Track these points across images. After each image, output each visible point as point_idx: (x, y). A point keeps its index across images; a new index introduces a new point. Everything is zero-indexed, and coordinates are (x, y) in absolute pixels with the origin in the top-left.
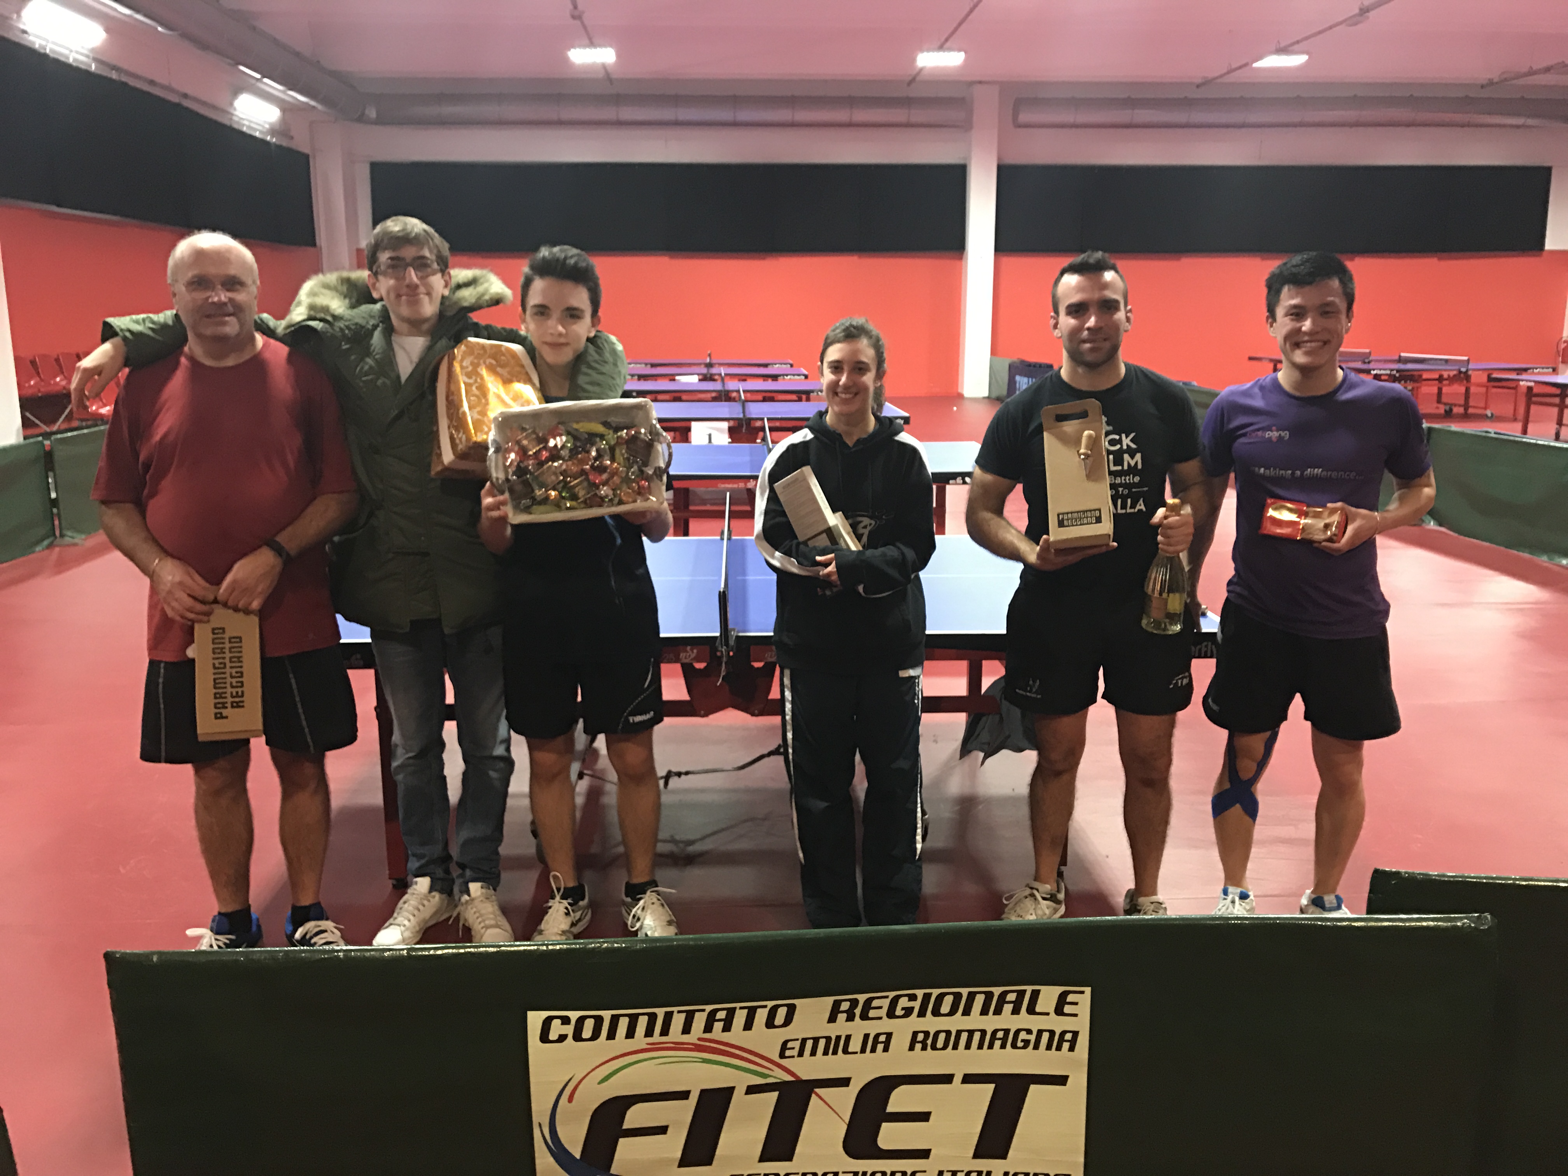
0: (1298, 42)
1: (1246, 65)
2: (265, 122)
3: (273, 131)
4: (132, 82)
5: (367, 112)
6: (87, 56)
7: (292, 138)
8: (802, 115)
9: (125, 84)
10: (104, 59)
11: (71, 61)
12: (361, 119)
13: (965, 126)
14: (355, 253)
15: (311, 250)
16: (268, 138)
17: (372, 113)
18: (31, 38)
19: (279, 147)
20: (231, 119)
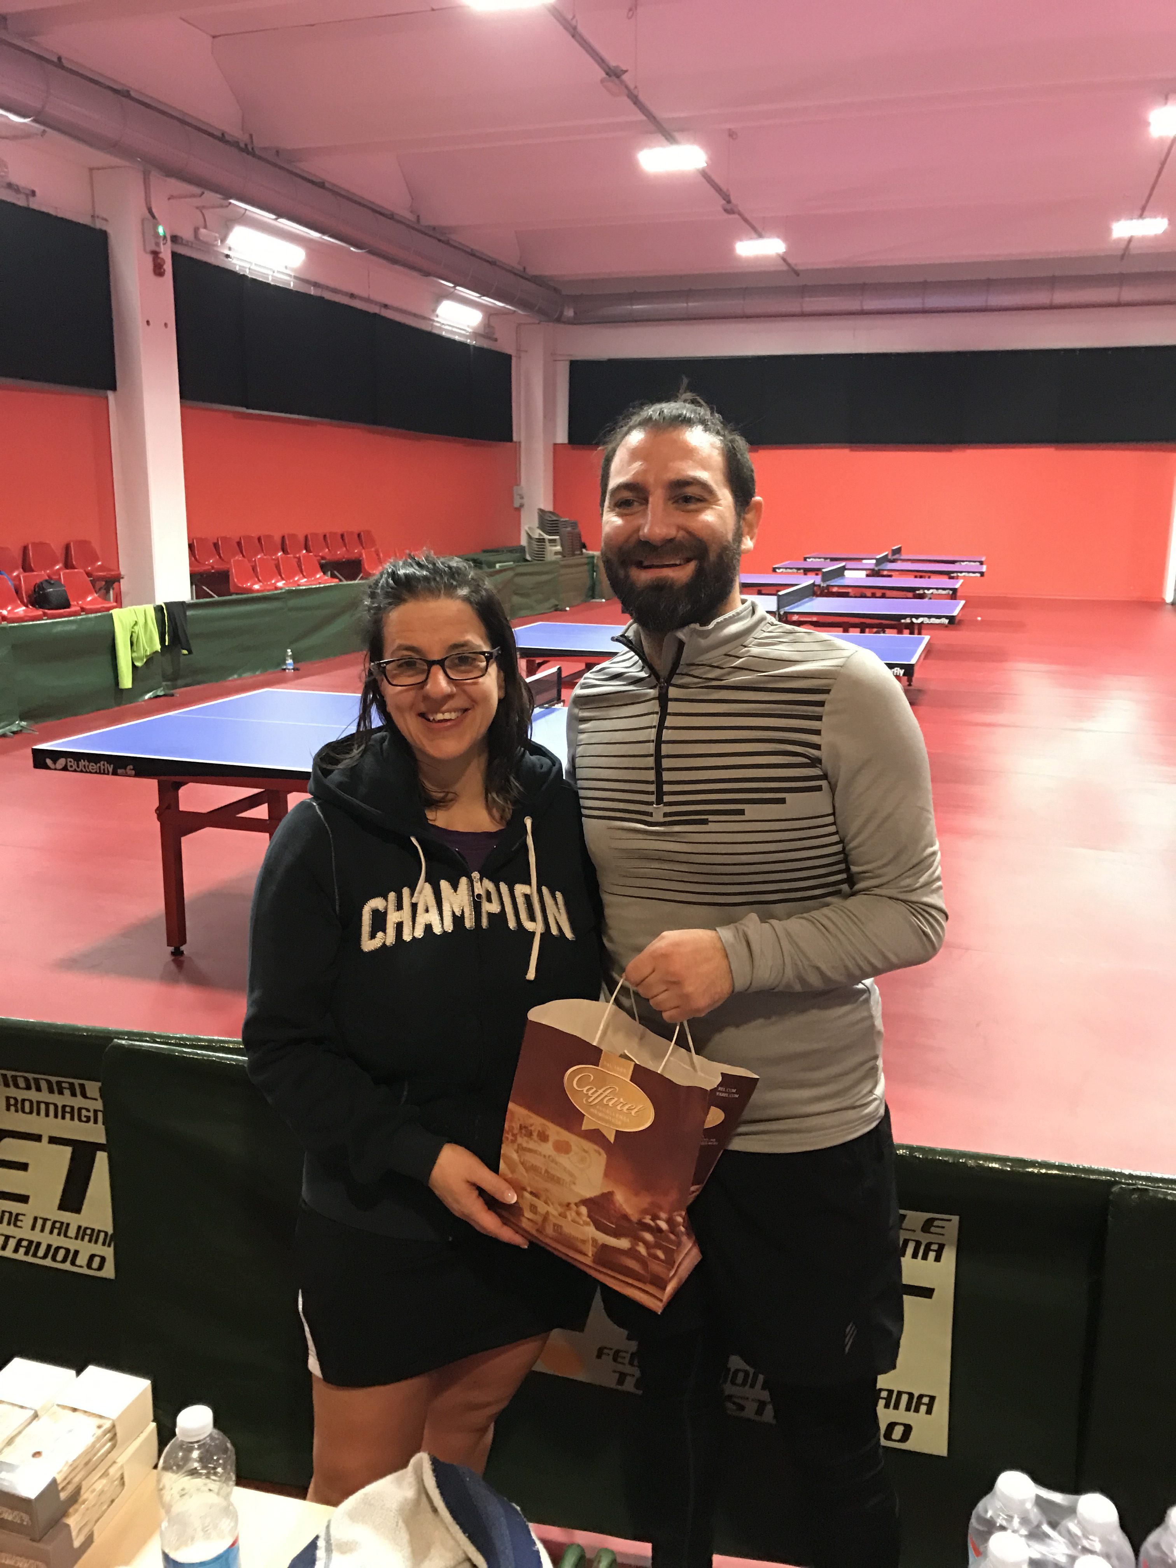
2: (468, 326)
3: (476, 335)
4: (328, 296)
5: (565, 313)
6: (290, 276)
7: (496, 340)
8: (997, 299)
9: (322, 298)
10: (302, 276)
11: (270, 280)
12: (559, 320)
14: (551, 448)
15: (509, 444)
16: (469, 341)
17: (569, 313)
18: (234, 261)
19: (479, 350)
20: (432, 325)
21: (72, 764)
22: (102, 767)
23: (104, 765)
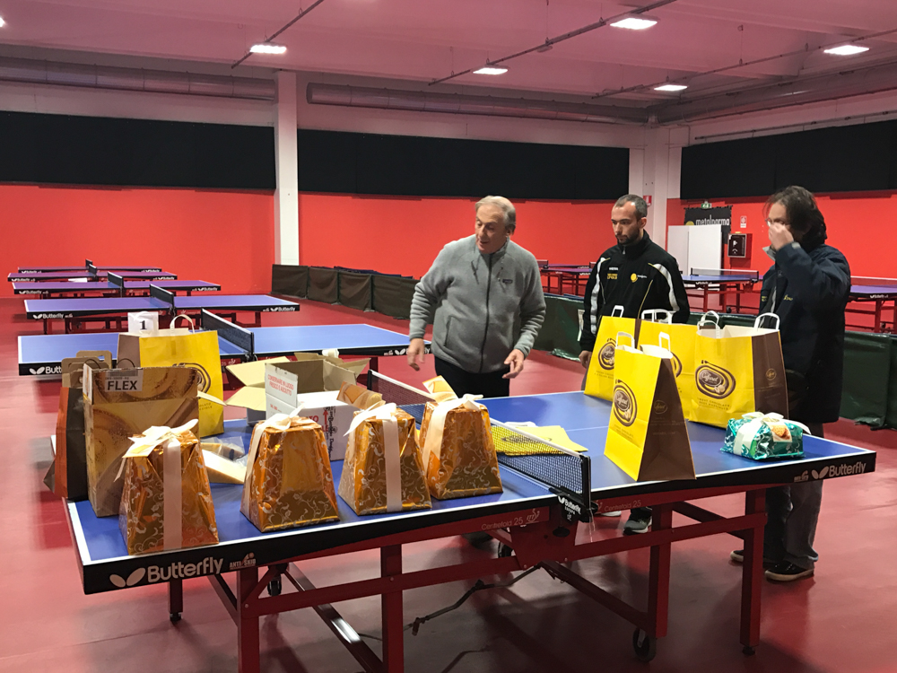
0: (503, 60)
1: (469, 71)
8: (150, 84)
13: (273, 100)
21: (156, 573)
22: (206, 566)
23: (208, 562)
